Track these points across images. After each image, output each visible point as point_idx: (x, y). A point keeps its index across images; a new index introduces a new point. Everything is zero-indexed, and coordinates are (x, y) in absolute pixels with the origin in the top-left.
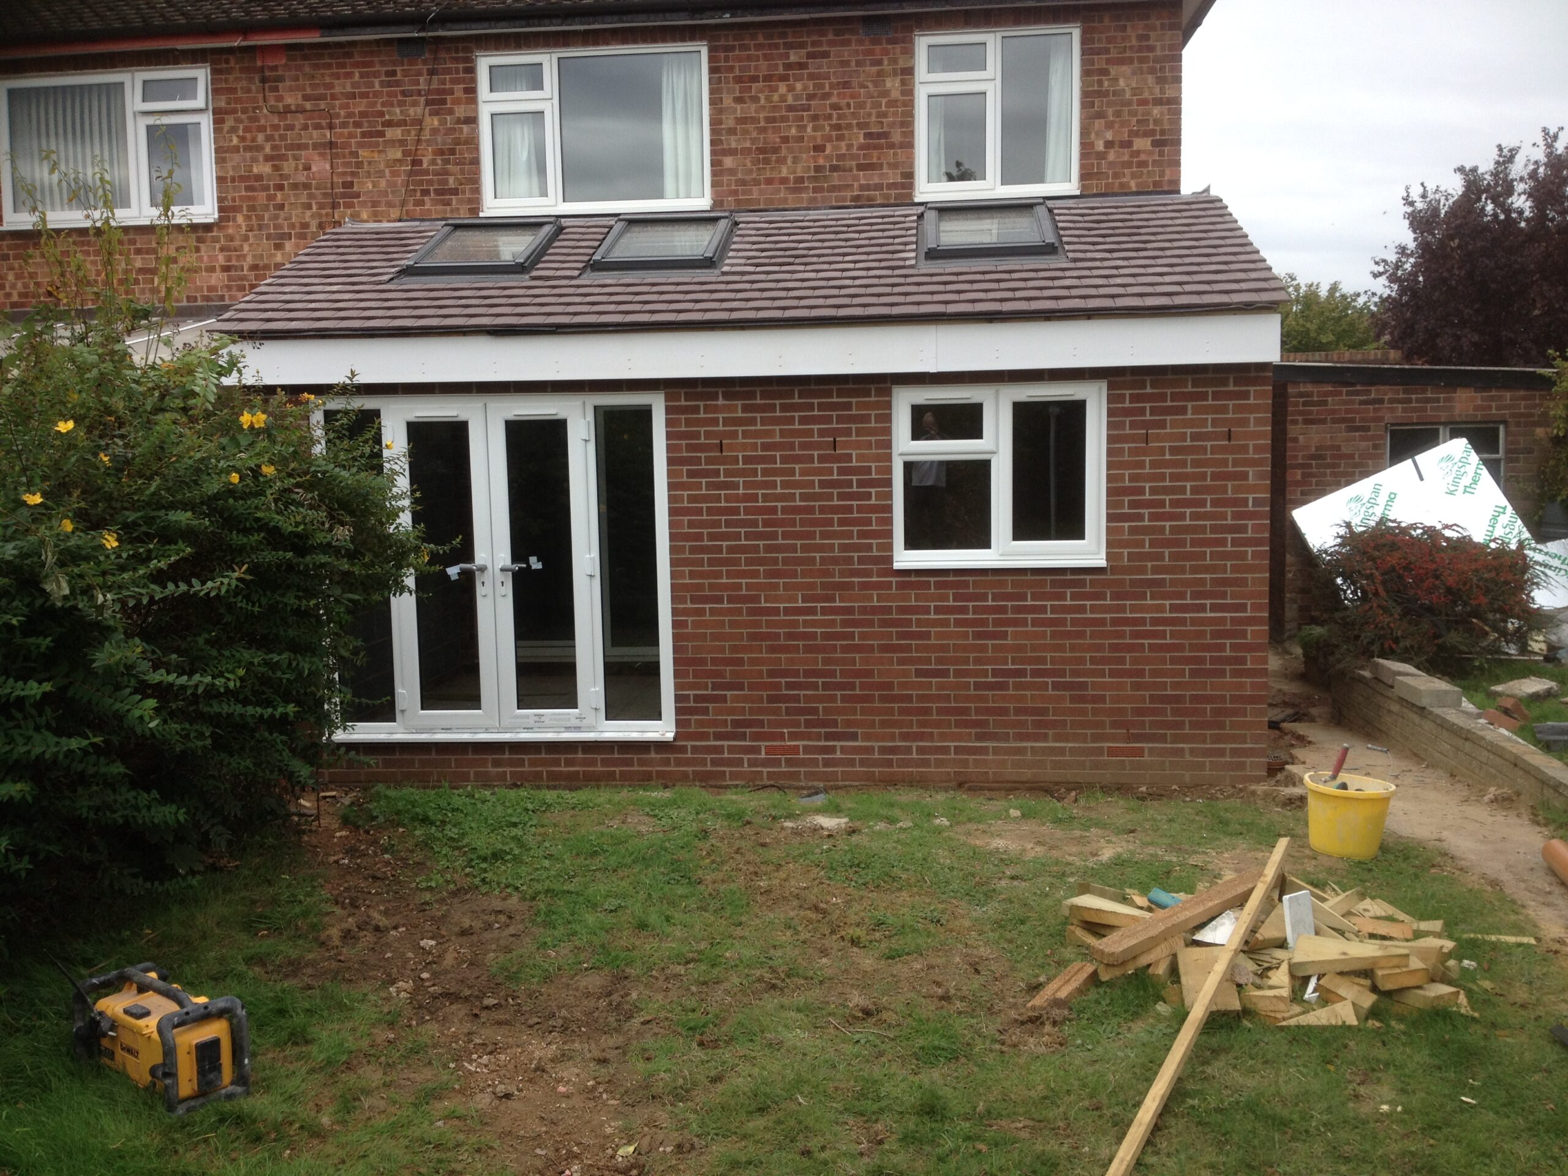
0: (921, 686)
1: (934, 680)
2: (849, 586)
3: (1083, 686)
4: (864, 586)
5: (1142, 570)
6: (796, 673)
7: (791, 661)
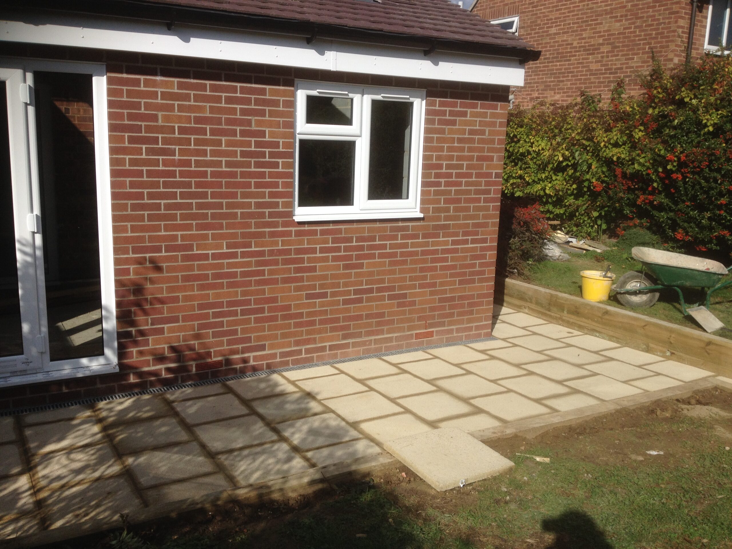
0: (309, 305)
1: (317, 301)
2: (262, 235)
3: (404, 296)
4: (273, 234)
5: (439, 219)
6: (220, 305)
7: (218, 295)
